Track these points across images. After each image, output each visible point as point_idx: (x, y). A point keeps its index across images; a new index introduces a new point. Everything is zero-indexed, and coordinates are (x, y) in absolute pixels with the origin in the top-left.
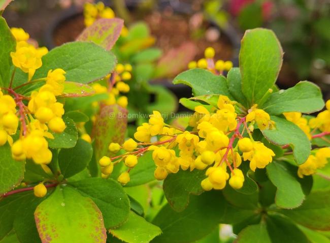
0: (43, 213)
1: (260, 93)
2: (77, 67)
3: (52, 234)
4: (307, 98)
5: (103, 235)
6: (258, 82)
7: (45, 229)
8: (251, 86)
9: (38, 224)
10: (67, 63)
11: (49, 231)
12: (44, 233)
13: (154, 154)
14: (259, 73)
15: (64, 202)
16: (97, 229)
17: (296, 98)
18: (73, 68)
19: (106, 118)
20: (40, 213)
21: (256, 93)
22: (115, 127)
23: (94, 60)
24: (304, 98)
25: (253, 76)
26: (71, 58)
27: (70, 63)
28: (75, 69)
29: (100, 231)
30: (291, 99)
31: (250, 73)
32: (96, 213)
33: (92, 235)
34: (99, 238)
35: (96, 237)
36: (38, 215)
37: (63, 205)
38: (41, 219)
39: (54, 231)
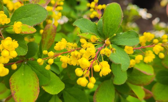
0: (13, 80)
1: (111, 34)
2: (30, 16)
3: (16, 90)
4: (132, 38)
5: (38, 91)
6: (110, 29)
7: (13, 88)
8: (107, 30)
9: (10, 85)
10: (26, 14)
11: (15, 88)
12: (13, 89)
13: (61, 59)
14: (111, 25)
15: (24, 73)
16: (36, 87)
17: (127, 38)
18: (28, 17)
19: (47, 31)
20: (12, 80)
21: (109, 33)
22: (51, 34)
23: (38, 13)
24: (131, 38)
25: (108, 26)
26: (28, 12)
27: (27, 14)
28: (29, 17)
29: (37, 89)
30: (124, 38)
31: (107, 24)
32: (36, 80)
33: (33, 91)
34: (36, 92)
35: (35, 92)
36: (11, 80)
37: (23, 74)
38: (12, 83)
39: (17, 88)
